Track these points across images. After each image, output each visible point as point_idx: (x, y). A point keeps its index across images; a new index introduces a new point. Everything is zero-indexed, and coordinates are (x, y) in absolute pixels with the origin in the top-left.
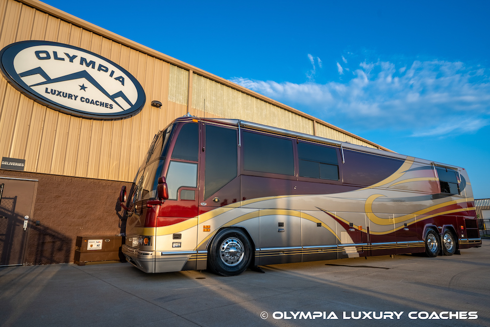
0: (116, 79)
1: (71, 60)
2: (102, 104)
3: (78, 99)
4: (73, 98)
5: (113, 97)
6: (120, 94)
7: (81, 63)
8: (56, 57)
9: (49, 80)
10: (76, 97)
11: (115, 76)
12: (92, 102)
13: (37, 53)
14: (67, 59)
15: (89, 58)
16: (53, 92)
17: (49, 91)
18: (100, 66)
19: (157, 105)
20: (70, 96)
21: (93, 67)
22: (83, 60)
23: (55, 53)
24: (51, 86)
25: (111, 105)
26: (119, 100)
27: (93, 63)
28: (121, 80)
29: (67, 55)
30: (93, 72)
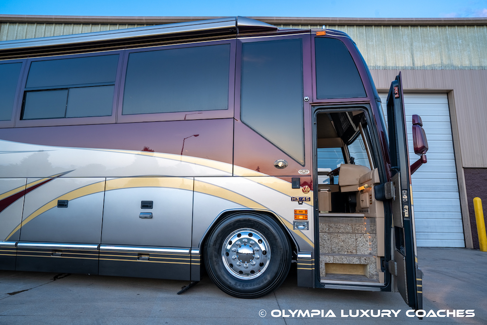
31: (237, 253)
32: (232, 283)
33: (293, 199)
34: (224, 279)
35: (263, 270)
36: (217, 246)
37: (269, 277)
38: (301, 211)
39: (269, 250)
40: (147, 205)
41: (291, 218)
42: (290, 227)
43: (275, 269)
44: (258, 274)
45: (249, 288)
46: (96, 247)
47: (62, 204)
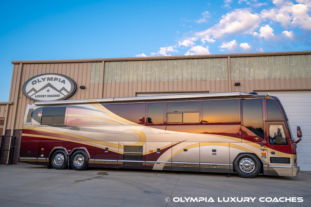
0: (61, 82)
1: (44, 81)
2: (55, 96)
3: (47, 96)
4: (45, 96)
5: (60, 91)
6: (64, 89)
7: (48, 80)
8: (39, 81)
9: (36, 92)
10: (46, 96)
11: (61, 81)
12: (52, 96)
13: (32, 82)
14: (42, 81)
15: (50, 76)
16: (38, 96)
17: (36, 96)
18: (55, 78)
19: (83, 88)
20: (43, 96)
21: (52, 80)
22: (48, 78)
23: (38, 80)
24: (37, 94)
25: (59, 95)
26: (63, 92)
27: (52, 78)
28: (63, 82)
29: (42, 79)
30: (52, 83)
31: (245, 165)
32: (244, 174)
33: (261, 150)
34: (241, 173)
35: (253, 170)
36: (238, 163)
37: (255, 172)
38: (264, 153)
39: (254, 164)
40: (214, 151)
41: (261, 155)
42: (260, 158)
43: (256, 170)
44: (251, 171)
45: (249, 175)
46: (199, 163)
47: (185, 150)
